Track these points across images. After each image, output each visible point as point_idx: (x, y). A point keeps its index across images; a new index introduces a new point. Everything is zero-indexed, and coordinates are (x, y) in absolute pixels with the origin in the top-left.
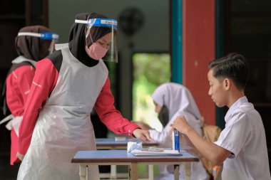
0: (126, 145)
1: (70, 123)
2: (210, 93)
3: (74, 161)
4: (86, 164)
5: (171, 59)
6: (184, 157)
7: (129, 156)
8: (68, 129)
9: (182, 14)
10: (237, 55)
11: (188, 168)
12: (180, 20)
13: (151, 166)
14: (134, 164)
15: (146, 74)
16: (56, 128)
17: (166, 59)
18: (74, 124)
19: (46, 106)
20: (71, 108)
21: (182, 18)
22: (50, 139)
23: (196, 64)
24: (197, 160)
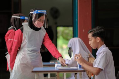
0: (54, 65)
1: (30, 56)
2: (89, 43)
3: (33, 72)
4: (37, 73)
5: (73, 29)
6: (79, 70)
7: (56, 69)
8: (29, 58)
9: (78, 10)
10: (101, 27)
11: (81, 75)
12: (77, 12)
13: (65, 74)
14: (58, 73)
15: (62, 35)
16: (24, 58)
17: (71, 29)
18: (32, 56)
19: (20, 49)
20: (30, 49)
21: (78, 11)
22: (22, 62)
23: (84, 31)
24: (84, 71)
